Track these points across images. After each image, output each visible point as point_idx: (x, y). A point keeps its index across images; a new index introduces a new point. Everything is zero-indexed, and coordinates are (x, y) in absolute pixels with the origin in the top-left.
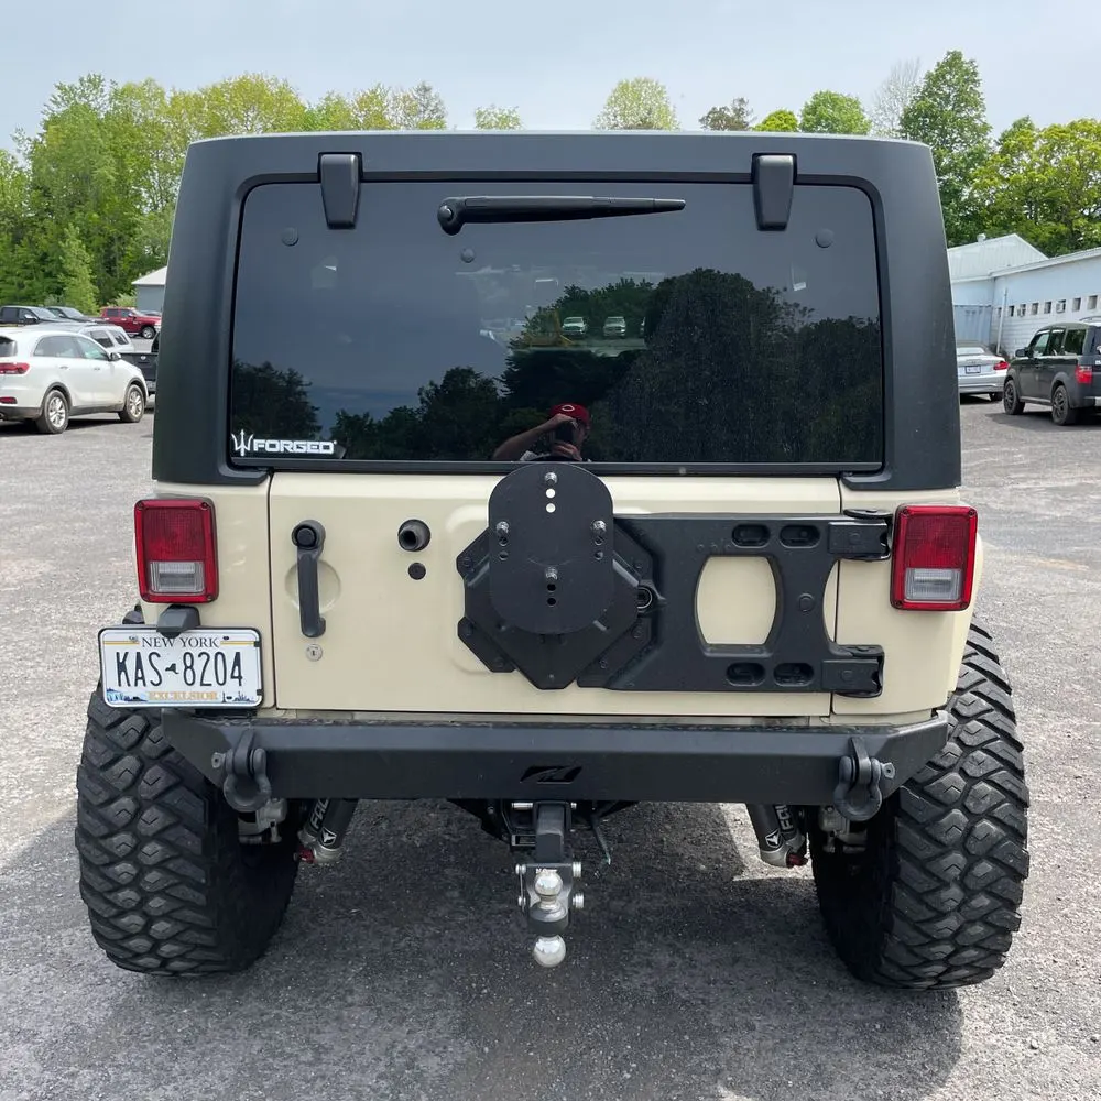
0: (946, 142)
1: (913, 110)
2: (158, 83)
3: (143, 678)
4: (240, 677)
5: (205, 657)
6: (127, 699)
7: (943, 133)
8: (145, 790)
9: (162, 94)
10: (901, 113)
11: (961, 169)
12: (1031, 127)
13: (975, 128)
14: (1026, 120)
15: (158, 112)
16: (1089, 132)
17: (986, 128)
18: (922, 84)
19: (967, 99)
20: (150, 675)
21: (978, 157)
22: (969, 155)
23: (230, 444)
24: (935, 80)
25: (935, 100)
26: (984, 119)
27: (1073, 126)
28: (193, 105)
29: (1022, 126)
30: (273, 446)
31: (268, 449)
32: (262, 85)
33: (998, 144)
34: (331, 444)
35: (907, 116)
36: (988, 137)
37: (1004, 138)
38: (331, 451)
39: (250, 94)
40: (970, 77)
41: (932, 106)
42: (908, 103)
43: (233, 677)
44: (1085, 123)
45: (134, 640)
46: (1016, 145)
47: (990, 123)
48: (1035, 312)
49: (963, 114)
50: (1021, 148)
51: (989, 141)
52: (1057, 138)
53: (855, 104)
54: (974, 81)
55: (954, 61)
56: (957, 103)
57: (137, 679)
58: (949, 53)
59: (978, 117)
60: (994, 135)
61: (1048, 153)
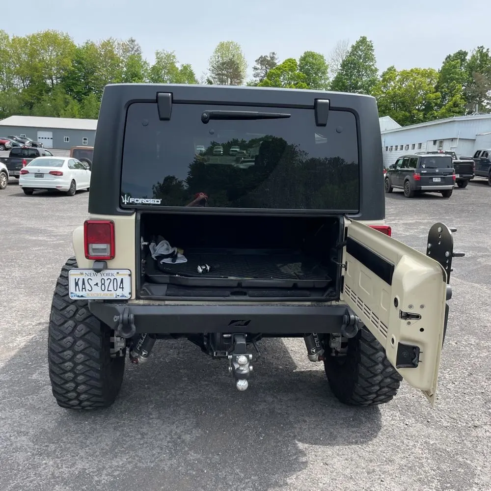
0: (359, 75)
1: (346, 61)
2: (6, 32)
3: (85, 288)
4: (123, 288)
5: (109, 280)
6: (78, 296)
7: (359, 71)
8: (77, 333)
9: (8, 37)
10: (341, 62)
11: (366, 87)
12: (395, 70)
13: (371, 70)
14: (393, 67)
15: (6, 46)
16: (418, 73)
17: (376, 70)
18: (350, 50)
19: (368, 57)
20: (88, 287)
21: (373, 82)
22: (369, 81)
23: (120, 199)
24: (355, 48)
25: (355, 57)
26: (375, 66)
27: (412, 70)
28: (23, 43)
29: (391, 70)
30: (137, 201)
31: (136, 202)
32: (56, 35)
33: (381, 77)
34: (159, 200)
35: (343, 63)
36: (377, 74)
37: (384, 75)
38: (159, 203)
39: (50, 39)
40: (370, 48)
41: (354, 59)
42: (344, 58)
43: (120, 288)
44: (417, 70)
45: (82, 274)
46: (389, 78)
47: (378, 68)
48: (396, 149)
49: (367, 64)
50: (390, 79)
51: (378, 76)
52: (406, 76)
53: (322, 57)
54: (372, 50)
55: (363, 40)
56: (365, 58)
57: (83, 288)
58: (361, 37)
59: (373, 65)
60: (380, 73)
61: (402, 81)
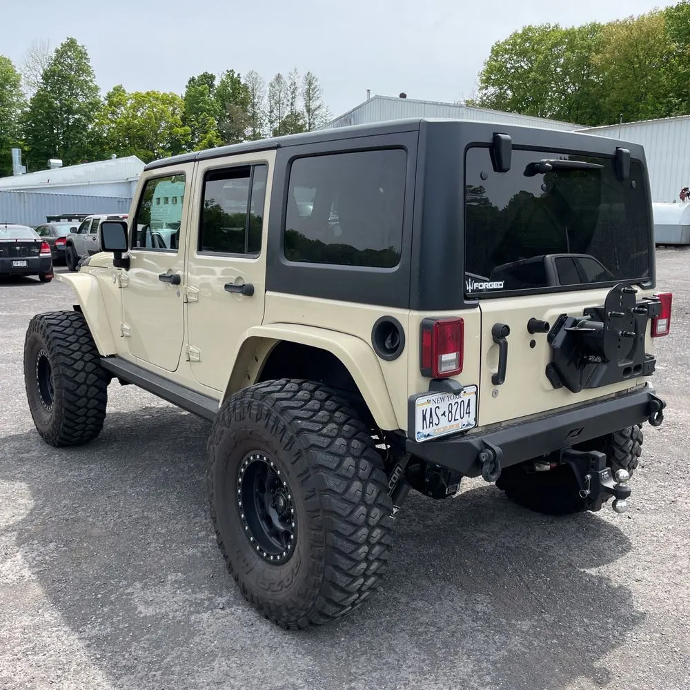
0: (72, 94)
1: (50, 71)
7: (71, 89)
10: (42, 72)
11: (86, 112)
12: (124, 91)
13: (89, 88)
14: (121, 87)
16: (157, 98)
17: (97, 89)
18: (54, 55)
19: (83, 69)
21: (95, 105)
22: (90, 104)
24: (61, 54)
25: (63, 67)
26: (95, 83)
27: (148, 93)
29: (118, 90)
33: (106, 100)
35: (46, 74)
36: (99, 94)
37: (109, 96)
40: (82, 55)
41: (62, 70)
42: (46, 67)
44: (154, 93)
46: (117, 101)
47: (99, 86)
49: (82, 78)
50: (119, 104)
51: (100, 96)
52: (140, 100)
53: (9, 62)
54: (86, 59)
55: (71, 44)
56: (77, 71)
58: (68, 39)
59: (91, 81)
60: (102, 95)
61: (135, 109)
